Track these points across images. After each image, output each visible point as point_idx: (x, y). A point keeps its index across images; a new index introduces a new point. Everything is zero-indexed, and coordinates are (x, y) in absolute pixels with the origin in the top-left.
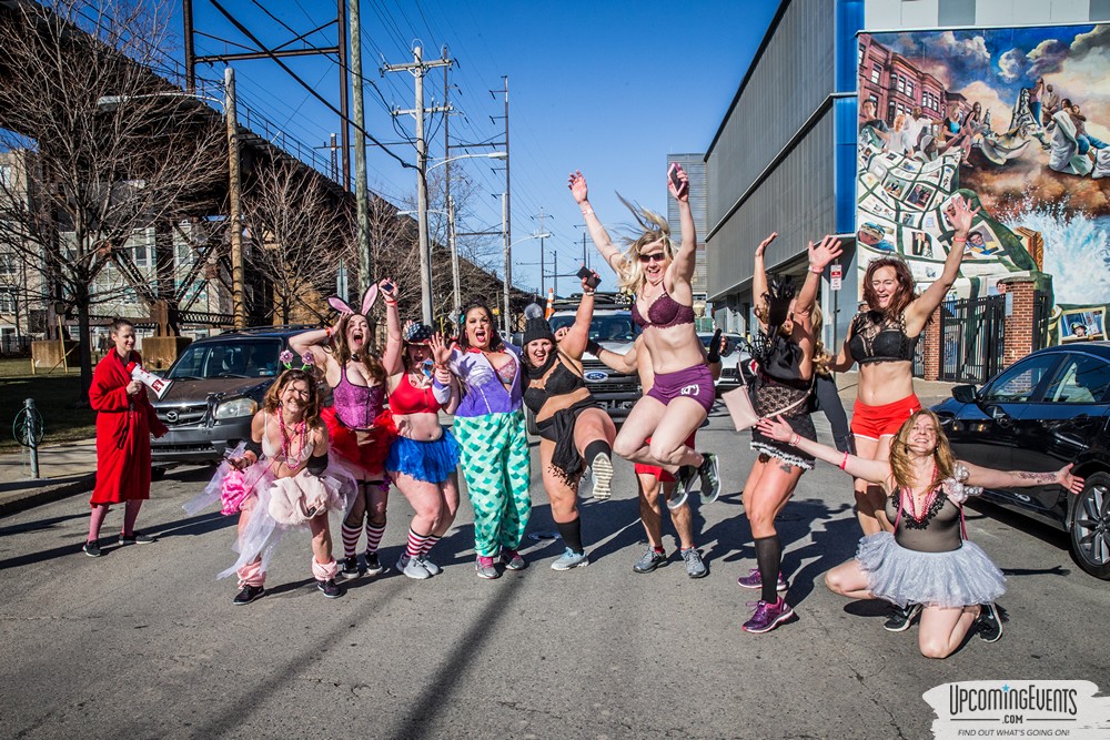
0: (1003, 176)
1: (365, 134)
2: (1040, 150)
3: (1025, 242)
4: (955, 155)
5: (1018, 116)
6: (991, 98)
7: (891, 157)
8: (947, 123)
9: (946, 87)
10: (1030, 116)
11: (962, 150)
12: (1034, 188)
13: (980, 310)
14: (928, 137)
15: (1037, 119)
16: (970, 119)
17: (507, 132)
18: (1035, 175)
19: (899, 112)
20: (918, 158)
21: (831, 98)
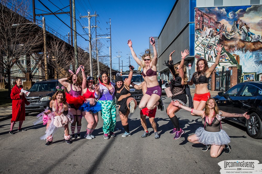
0: (230, 42)
1: (76, 33)
2: (239, 35)
3: (235, 58)
4: (218, 37)
5: (233, 27)
6: (227, 23)
7: (203, 37)
8: (216, 29)
9: (216, 21)
10: (236, 27)
11: (220, 36)
12: (237, 45)
13: (224, 74)
14: (212, 33)
15: (238, 28)
16: (222, 28)
17: (110, 32)
18: (237, 41)
19: (205, 27)
20: (209, 38)
21: (188, 23)
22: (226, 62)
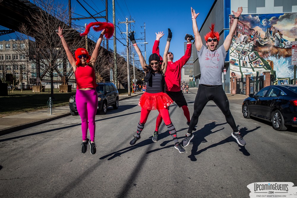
0: (264, 48)
2: (272, 42)
3: (269, 63)
4: (252, 43)
5: (267, 34)
6: (260, 30)
7: (237, 44)
8: (250, 36)
9: (250, 27)
10: (270, 34)
11: (254, 42)
12: (271, 51)
13: (259, 79)
14: (246, 39)
15: (271, 35)
16: (256, 35)
17: (145, 36)
18: (271, 48)
19: (239, 33)
20: (244, 44)
21: (223, 30)
22: (260, 68)
